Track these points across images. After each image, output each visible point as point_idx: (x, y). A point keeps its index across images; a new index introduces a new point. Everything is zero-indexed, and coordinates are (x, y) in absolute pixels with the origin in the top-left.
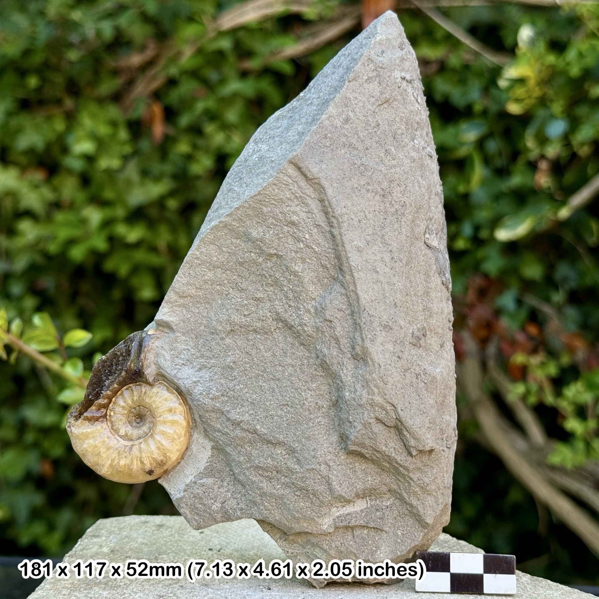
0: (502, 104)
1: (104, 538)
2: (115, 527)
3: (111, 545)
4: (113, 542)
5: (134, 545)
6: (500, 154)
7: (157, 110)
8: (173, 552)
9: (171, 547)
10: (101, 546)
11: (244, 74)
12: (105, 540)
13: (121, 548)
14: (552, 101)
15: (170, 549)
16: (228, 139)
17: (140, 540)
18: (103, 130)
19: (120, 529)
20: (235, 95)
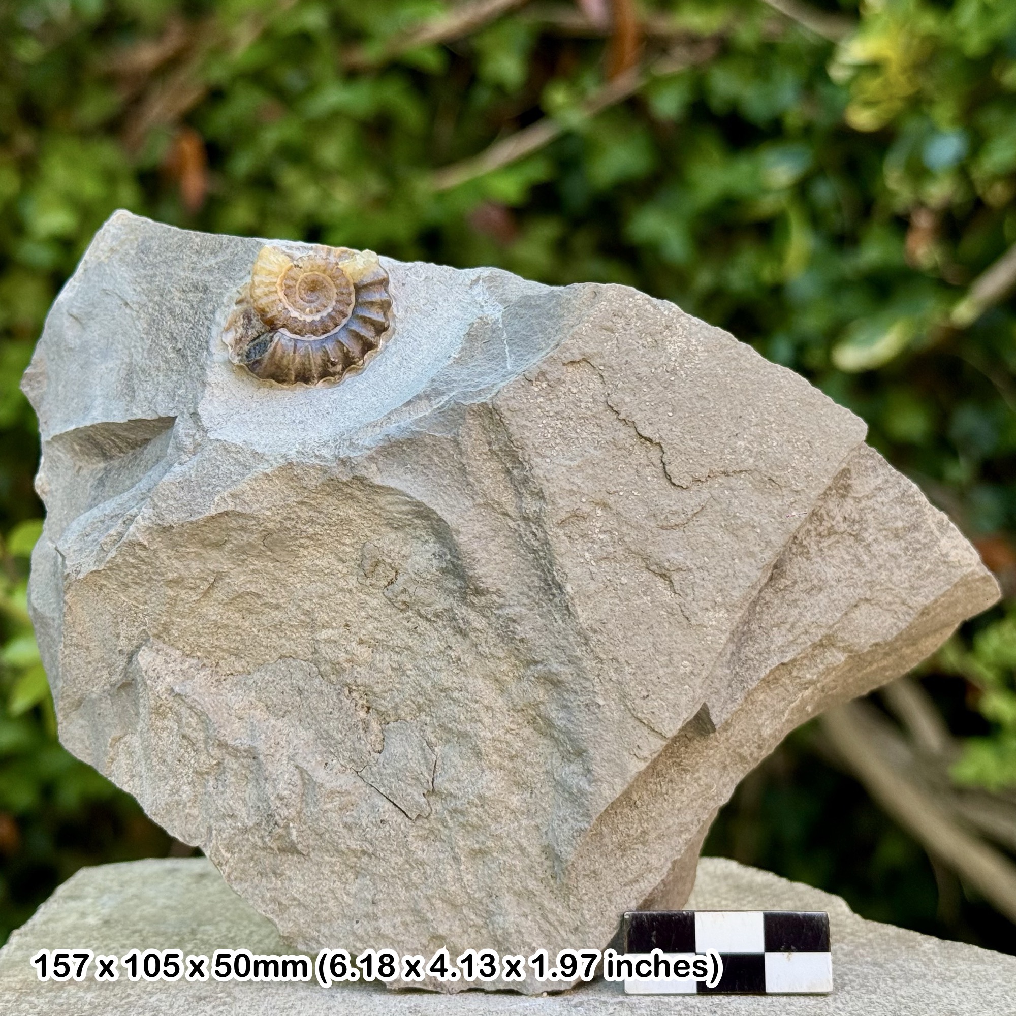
0: (839, 112)
1: (90, 901)
2: (112, 881)
3: (103, 911)
4: (107, 906)
5: (148, 910)
6: (838, 208)
7: (190, 148)
8: (226, 919)
9: (223, 911)
10: (83, 915)
11: (351, 75)
12: (93, 904)
13: (125, 917)
14: (931, 102)
15: (221, 915)
16: (326, 196)
17: (161, 901)
18: (90, 188)
19: (122, 885)
20: (336, 115)
